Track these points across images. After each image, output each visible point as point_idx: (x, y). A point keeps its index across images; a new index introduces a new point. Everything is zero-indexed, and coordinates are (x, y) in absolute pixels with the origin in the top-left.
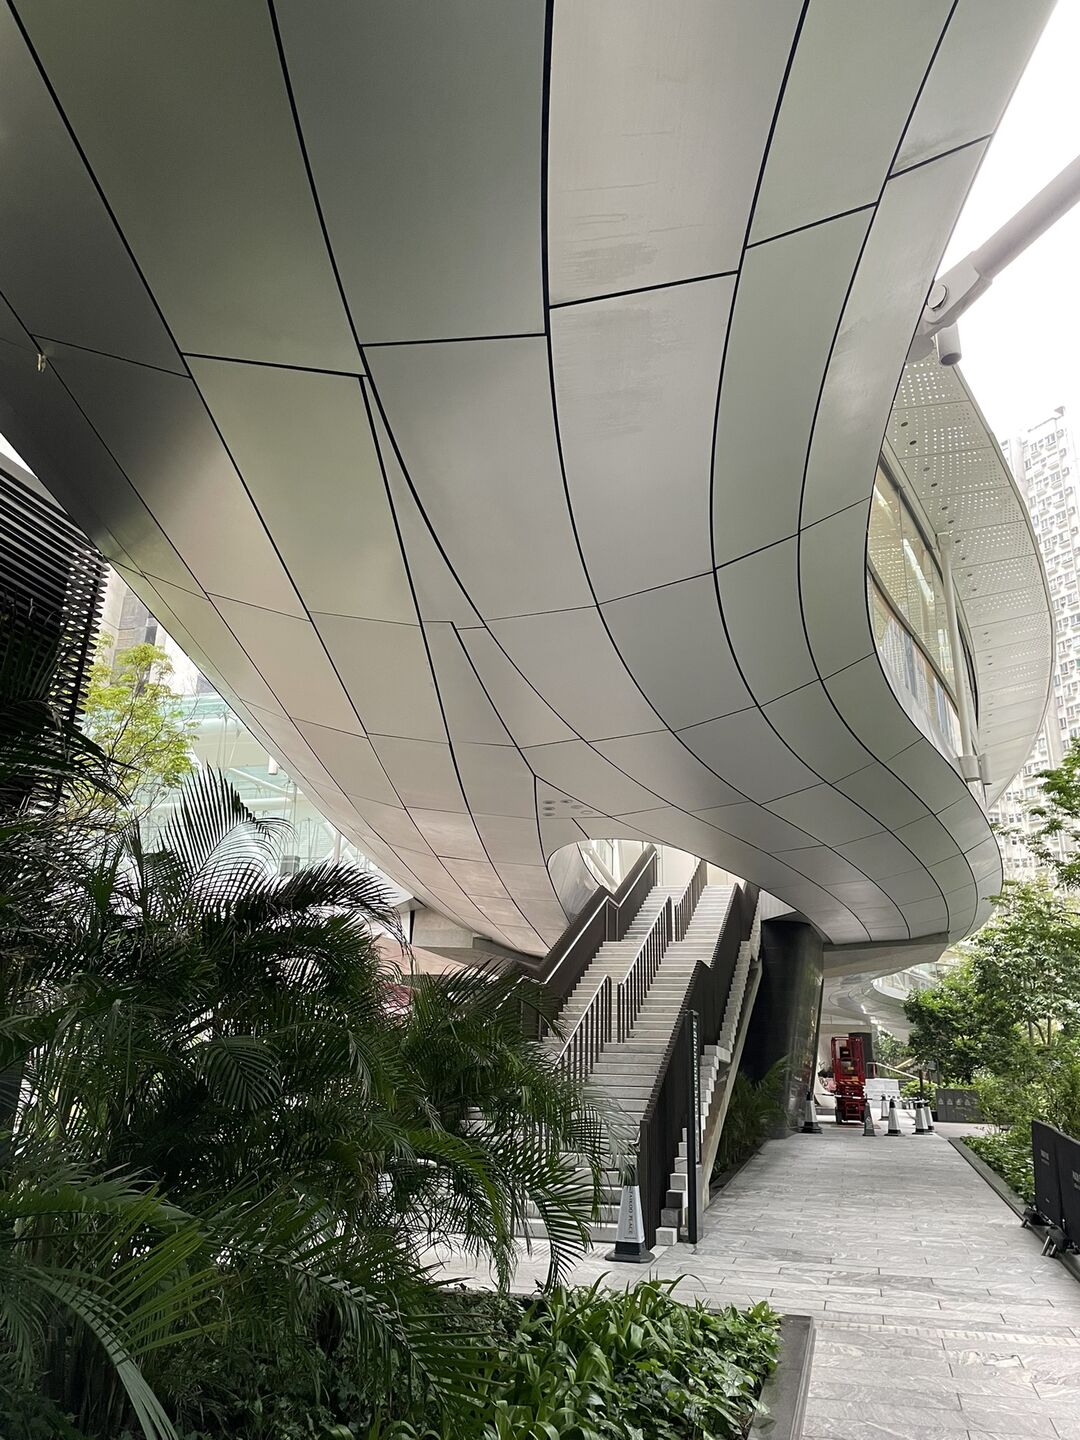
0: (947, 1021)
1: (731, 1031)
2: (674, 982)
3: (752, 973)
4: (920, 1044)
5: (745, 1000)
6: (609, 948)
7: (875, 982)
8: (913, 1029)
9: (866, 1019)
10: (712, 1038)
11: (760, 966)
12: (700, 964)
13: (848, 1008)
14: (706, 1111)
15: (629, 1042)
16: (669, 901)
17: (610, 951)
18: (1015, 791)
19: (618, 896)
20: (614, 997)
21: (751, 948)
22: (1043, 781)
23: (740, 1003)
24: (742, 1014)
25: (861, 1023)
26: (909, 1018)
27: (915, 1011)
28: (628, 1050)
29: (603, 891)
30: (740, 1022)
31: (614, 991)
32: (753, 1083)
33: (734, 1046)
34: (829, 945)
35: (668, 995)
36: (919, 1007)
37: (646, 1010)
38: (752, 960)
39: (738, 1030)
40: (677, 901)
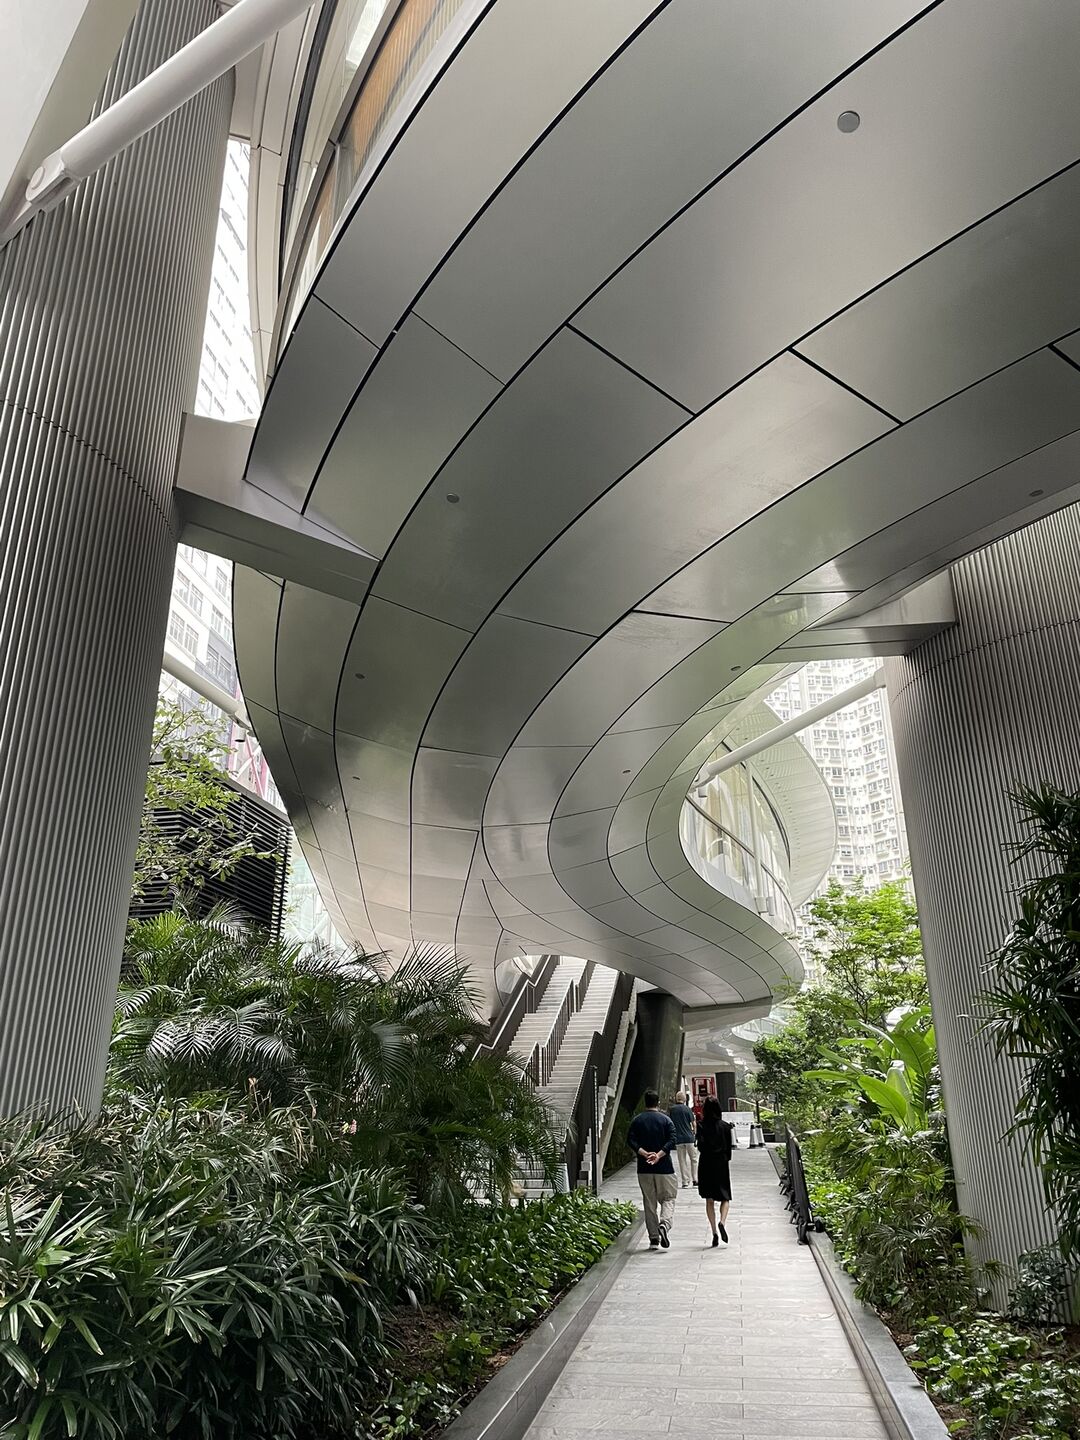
0: (786, 1061)
1: (615, 1076)
2: (575, 1043)
3: (630, 1032)
4: (765, 1080)
5: (625, 1054)
6: (529, 1019)
7: (734, 1029)
8: (761, 1067)
9: (730, 1060)
10: (604, 1082)
11: (636, 1028)
12: (596, 1033)
13: (715, 1052)
14: (602, 1120)
15: (549, 1086)
16: (572, 983)
17: (530, 1020)
18: (868, 845)
19: (533, 979)
20: (540, 1055)
21: (629, 1016)
22: (811, 907)
23: (621, 1056)
24: (622, 1064)
25: (726, 1064)
26: (757, 1060)
27: (762, 1053)
28: (550, 1091)
29: (524, 976)
30: (621, 1069)
31: (540, 1051)
32: (629, 1112)
33: (618, 1087)
34: (686, 1008)
35: (573, 1053)
36: (764, 1050)
37: (558, 1064)
38: (630, 1024)
39: (620, 1075)
40: (577, 983)
